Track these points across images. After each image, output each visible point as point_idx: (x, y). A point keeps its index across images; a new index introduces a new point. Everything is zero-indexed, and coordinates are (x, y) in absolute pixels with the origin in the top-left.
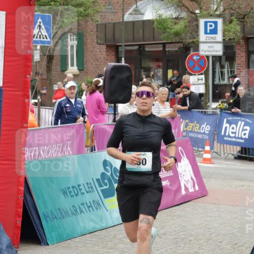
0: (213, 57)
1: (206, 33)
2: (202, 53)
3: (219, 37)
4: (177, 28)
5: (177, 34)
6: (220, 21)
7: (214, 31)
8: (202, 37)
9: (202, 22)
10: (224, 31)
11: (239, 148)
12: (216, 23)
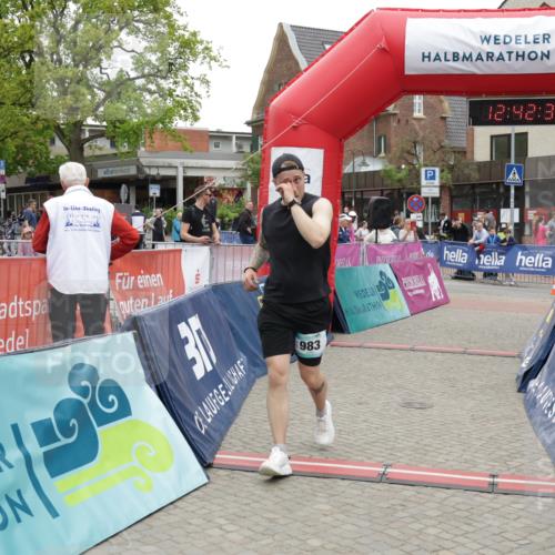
0: (433, 199)
1: (426, 179)
2: (423, 195)
3: (437, 182)
4: (400, 175)
5: (400, 181)
6: (437, 170)
7: (433, 178)
8: (424, 182)
9: (423, 170)
10: (441, 178)
11: (455, 270)
12: (434, 171)
